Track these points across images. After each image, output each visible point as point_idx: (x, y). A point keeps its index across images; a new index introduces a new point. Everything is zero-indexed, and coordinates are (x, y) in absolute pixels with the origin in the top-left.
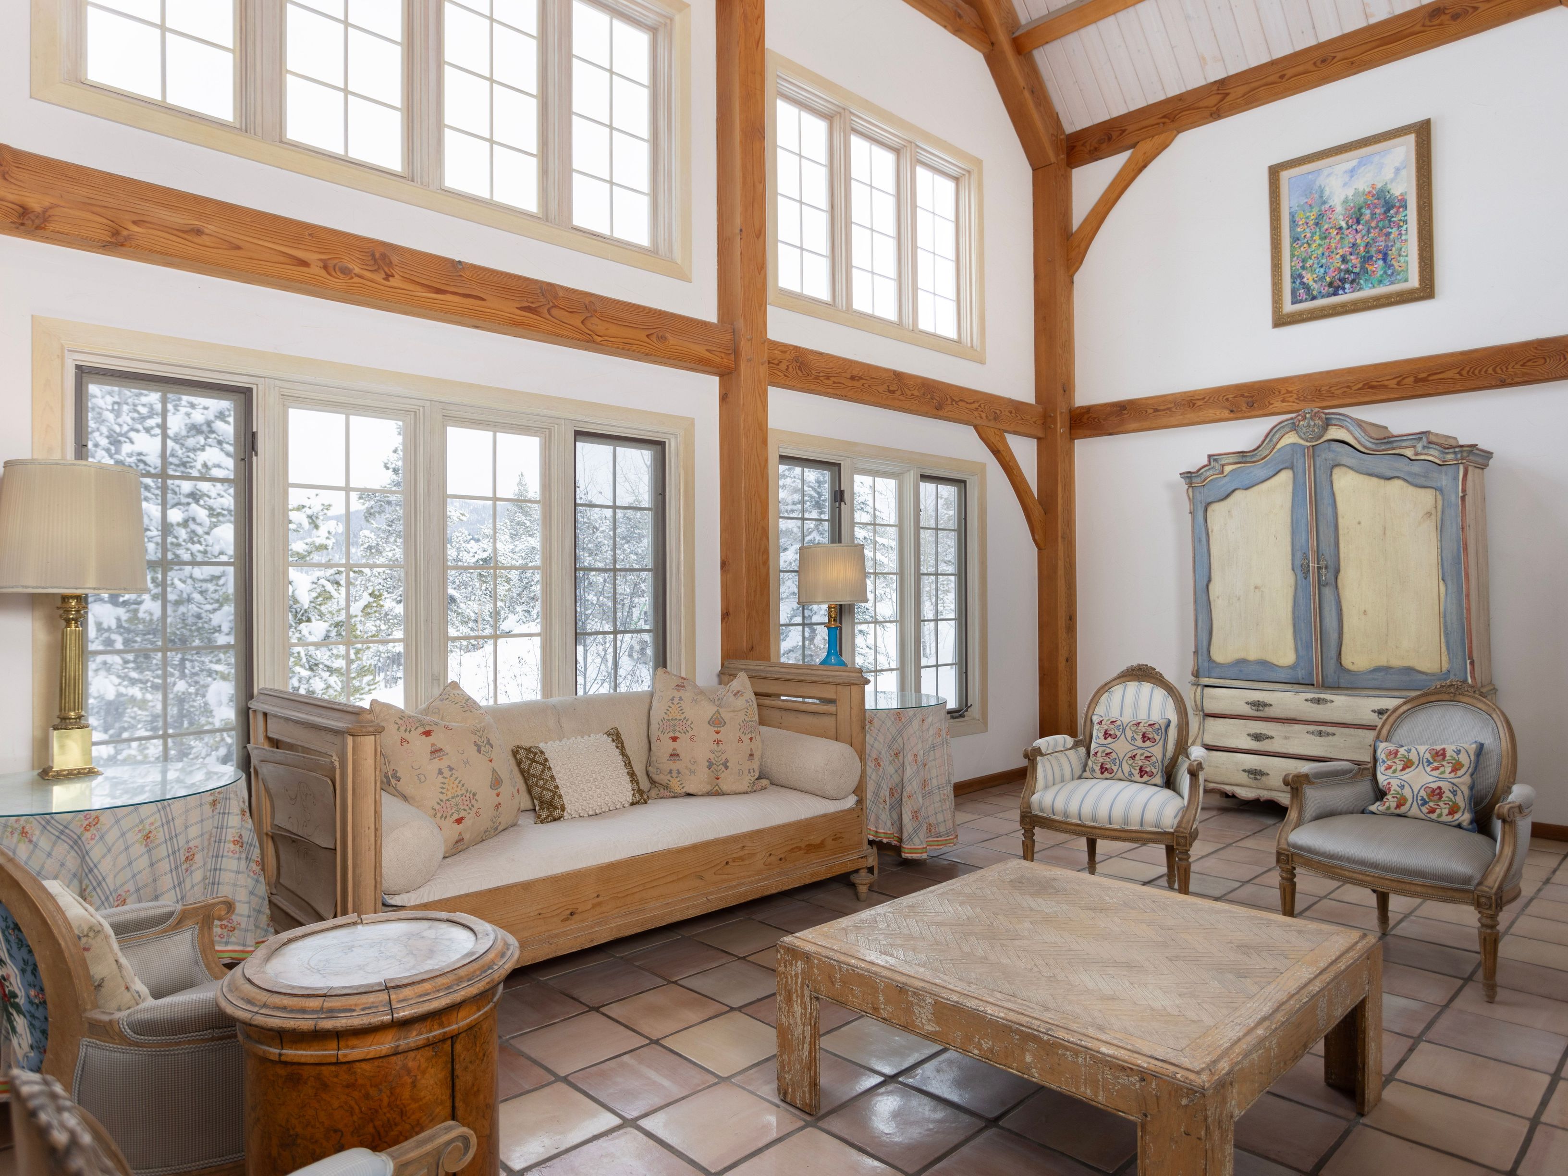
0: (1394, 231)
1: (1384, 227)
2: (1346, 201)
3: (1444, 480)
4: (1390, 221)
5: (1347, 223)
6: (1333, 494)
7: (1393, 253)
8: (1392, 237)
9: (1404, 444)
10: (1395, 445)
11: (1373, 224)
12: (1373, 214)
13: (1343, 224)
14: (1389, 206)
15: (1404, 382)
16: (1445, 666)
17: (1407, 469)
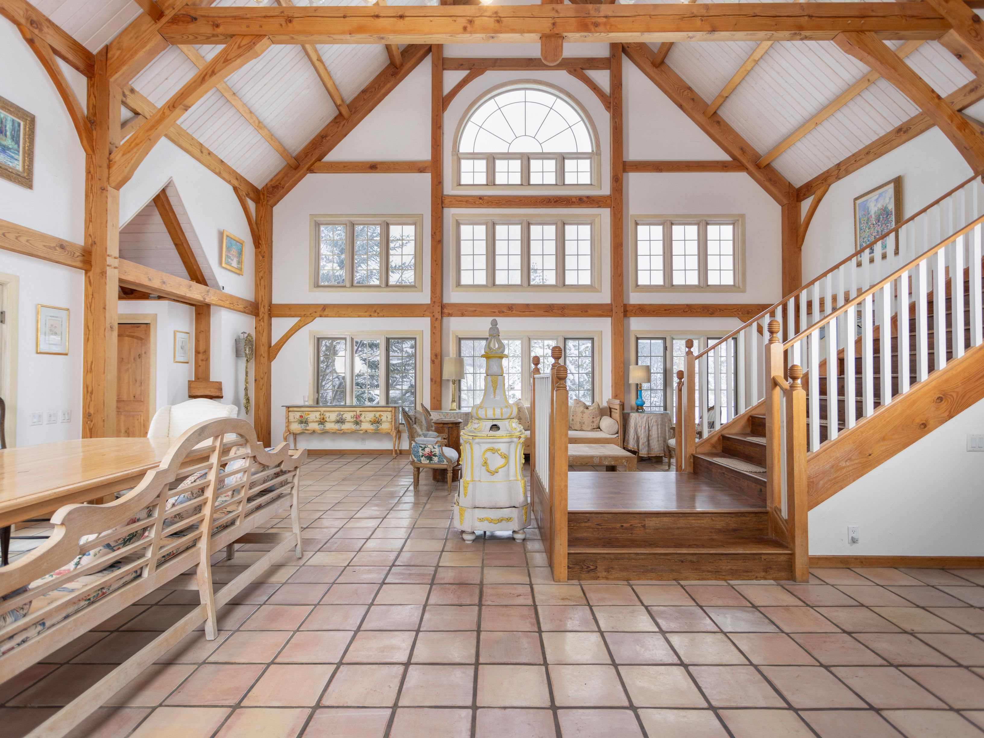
0: (889, 225)
1: (886, 223)
2: (875, 213)
4: (888, 221)
11: (883, 222)
12: (883, 218)
13: (874, 222)
14: (887, 213)
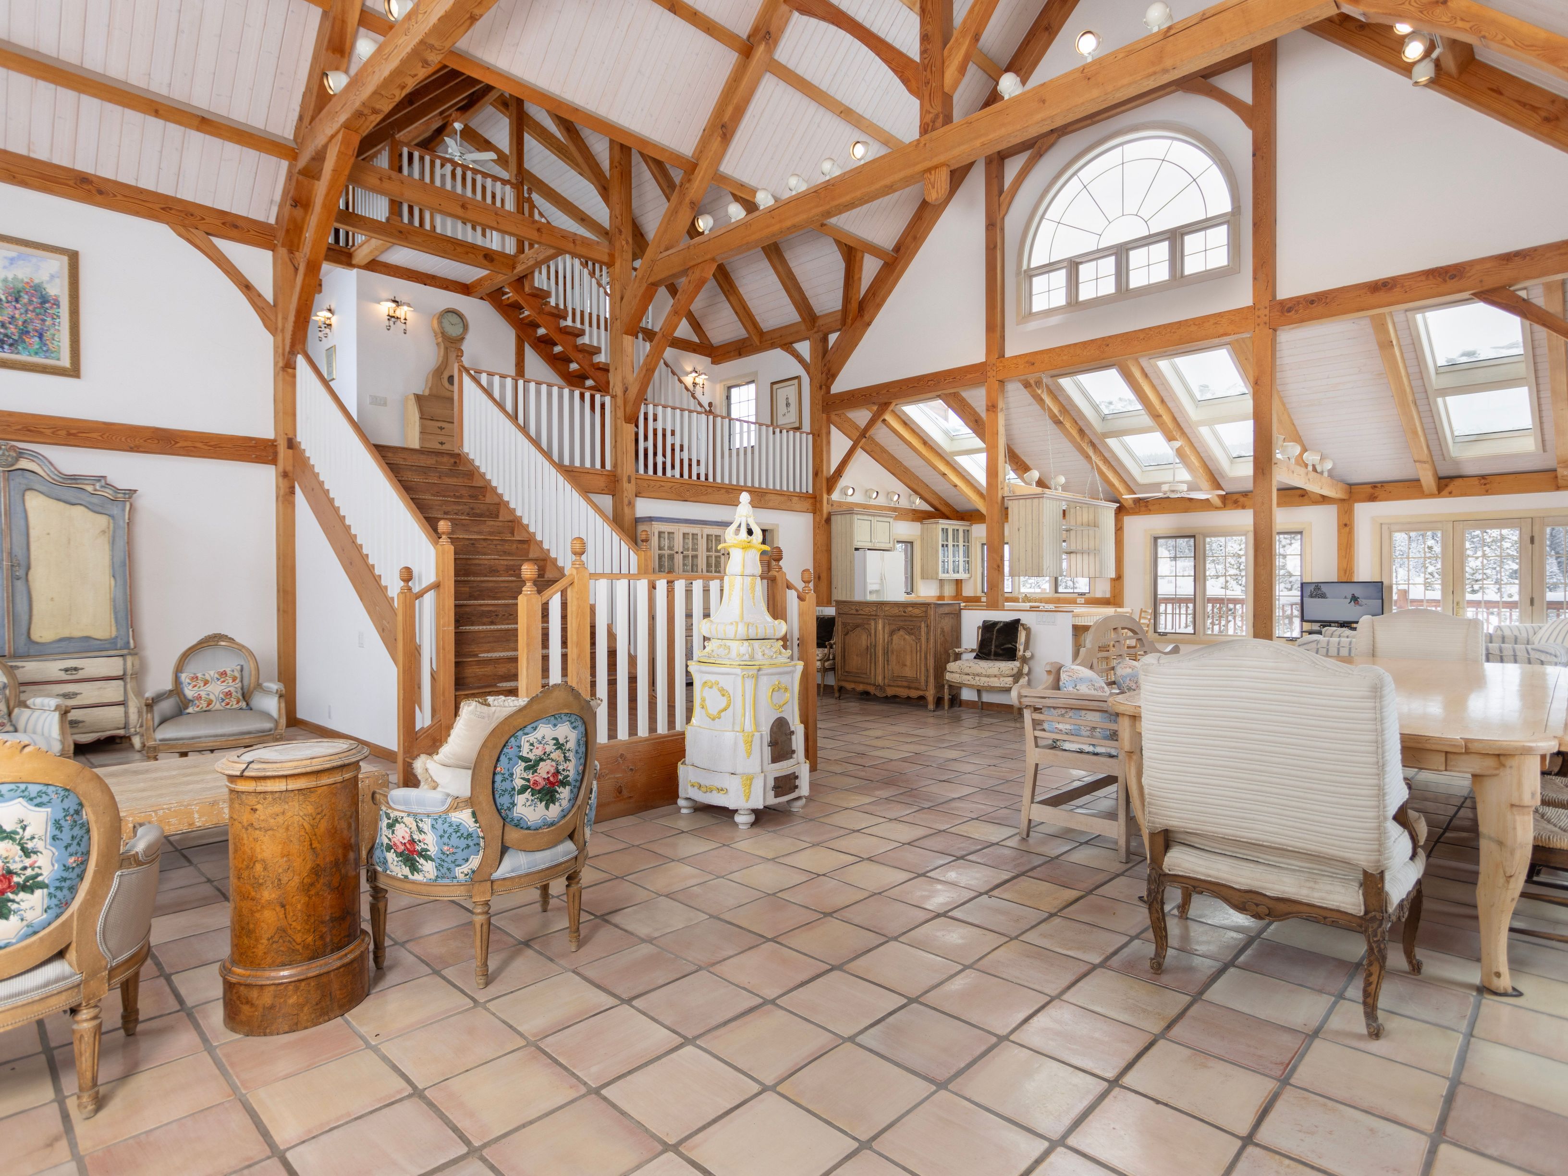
0: (49, 321)
1: (40, 314)
2: (5, 280)
3: (115, 511)
4: (45, 311)
5: (6, 298)
6: (25, 511)
7: (47, 336)
8: (47, 323)
9: (86, 482)
10: (79, 481)
11: (31, 308)
12: (31, 301)
13: (3, 298)
14: (44, 300)
15: (59, 432)
16: (114, 634)
17: (88, 499)
